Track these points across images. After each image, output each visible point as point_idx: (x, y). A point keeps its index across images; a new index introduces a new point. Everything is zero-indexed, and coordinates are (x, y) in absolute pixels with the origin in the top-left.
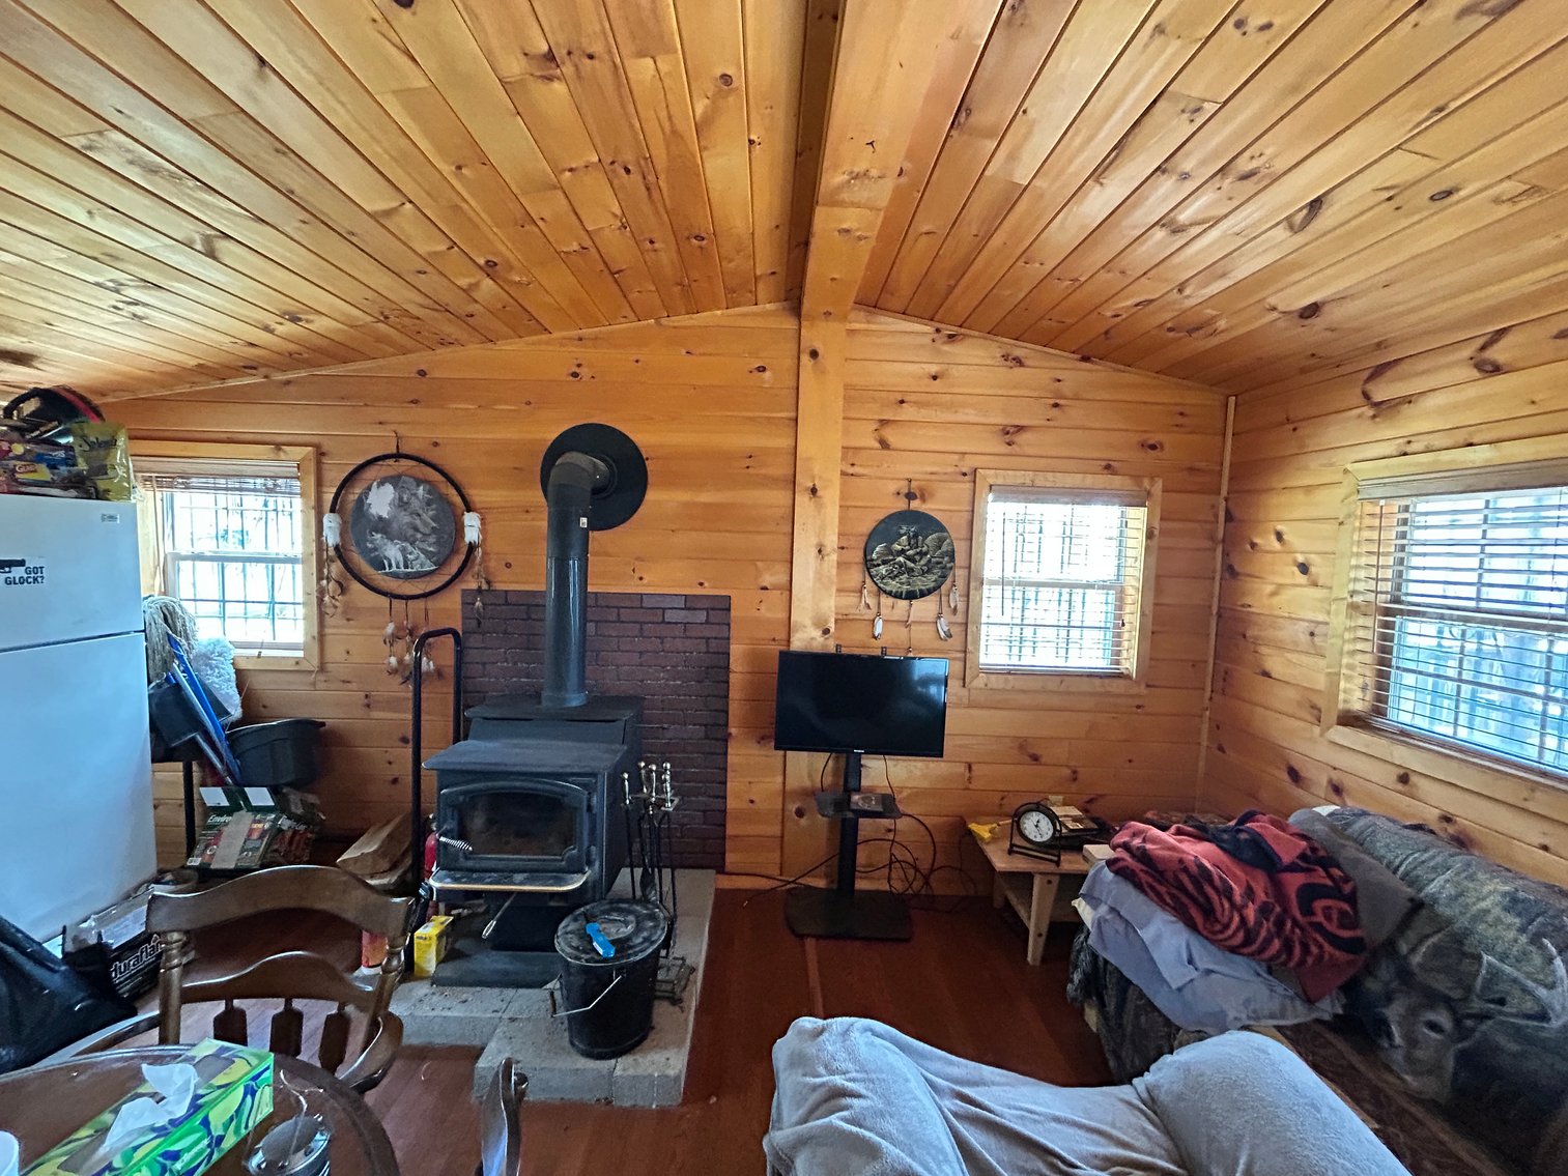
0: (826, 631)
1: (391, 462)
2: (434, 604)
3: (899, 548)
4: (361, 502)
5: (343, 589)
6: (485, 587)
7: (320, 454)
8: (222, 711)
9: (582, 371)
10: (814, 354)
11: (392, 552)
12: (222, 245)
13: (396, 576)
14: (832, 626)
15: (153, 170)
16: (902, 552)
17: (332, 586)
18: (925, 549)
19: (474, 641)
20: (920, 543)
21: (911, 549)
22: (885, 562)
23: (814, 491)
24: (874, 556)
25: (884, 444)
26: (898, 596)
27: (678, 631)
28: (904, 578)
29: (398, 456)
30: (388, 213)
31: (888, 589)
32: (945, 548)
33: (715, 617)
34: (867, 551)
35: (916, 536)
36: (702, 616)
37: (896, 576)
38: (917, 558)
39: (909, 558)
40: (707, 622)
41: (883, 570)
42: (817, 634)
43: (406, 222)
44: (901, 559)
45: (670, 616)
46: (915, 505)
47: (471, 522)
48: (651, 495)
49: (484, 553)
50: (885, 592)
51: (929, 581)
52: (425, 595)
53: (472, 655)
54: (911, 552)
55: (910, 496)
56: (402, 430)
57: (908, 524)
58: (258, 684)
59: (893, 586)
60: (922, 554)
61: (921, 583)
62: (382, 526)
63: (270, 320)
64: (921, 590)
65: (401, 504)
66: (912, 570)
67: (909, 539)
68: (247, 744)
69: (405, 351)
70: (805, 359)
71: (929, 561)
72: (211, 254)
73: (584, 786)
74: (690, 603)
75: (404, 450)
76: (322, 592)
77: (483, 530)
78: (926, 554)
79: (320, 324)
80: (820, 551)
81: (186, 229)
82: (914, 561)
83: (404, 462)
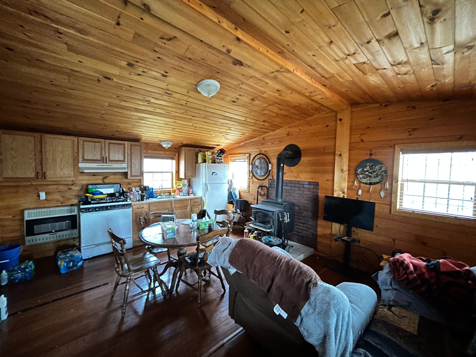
0: (344, 193)
1: (259, 155)
2: (264, 181)
3: (366, 170)
4: (255, 163)
5: (252, 178)
6: (272, 178)
7: (250, 155)
8: (236, 197)
9: (290, 134)
10: (341, 120)
11: (259, 171)
12: (231, 129)
13: (258, 176)
14: (346, 191)
15: (221, 124)
16: (367, 171)
17: (251, 178)
18: (375, 170)
19: (270, 189)
20: (374, 168)
21: (371, 170)
22: (362, 174)
23: (340, 155)
24: (358, 172)
25: (362, 141)
26: (366, 184)
27: (307, 189)
28: (368, 178)
29: (260, 154)
30: (246, 120)
31: (363, 181)
32: (383, 169)
33: (315, 187)
34: (356, 170)
35: (372, 166)
36: (312, 187)
37: (365, 178)
38: (373, 173)
39: (369, 173)
40: (313, 188)
41: (361, 176)
42: (341, 193)
43: (248, 120)
44: (367, 173)
45: (305, 186)
46: (373, 157)
47: (270, 165)
48: (302, 159)
49: (272, 172)
50: (362, 182)
51: (377, 180)
52: (263, 180)
53: (270, 192)
54: (371, 171)
55: (371, 155)
56: (261, 149)
57: (370, 163)
58: (242, 194)
59: (364, 181)
60: (374, 172)
61: (374, 180)
62: (257, 167)
63: (241, 135)
64: (374, 183)
65: (260, 163)
66: (371, 176)
67: (370, 167)
68: (238, 202)
69: (260, 135)
70: (338, 121)
71: (377, 174)
72: (230, 130)
73: (272, 214)
74: (310, 183)
75: (261, 153)
76: (249, 179)
77: (272, 167)
78: (376, 171)
79: (247, 134)
80: (342, 171)
81: (227, 128)
82: (371, 174)
83: (261, 155)
